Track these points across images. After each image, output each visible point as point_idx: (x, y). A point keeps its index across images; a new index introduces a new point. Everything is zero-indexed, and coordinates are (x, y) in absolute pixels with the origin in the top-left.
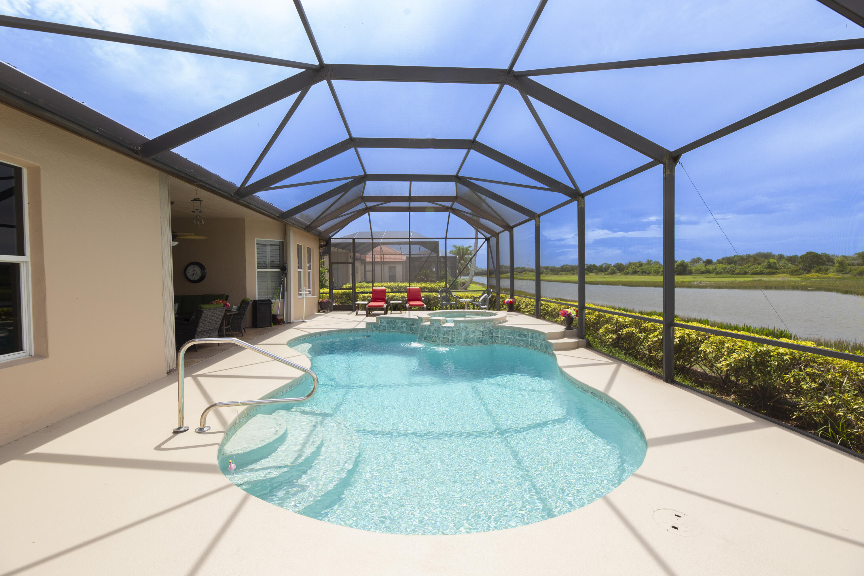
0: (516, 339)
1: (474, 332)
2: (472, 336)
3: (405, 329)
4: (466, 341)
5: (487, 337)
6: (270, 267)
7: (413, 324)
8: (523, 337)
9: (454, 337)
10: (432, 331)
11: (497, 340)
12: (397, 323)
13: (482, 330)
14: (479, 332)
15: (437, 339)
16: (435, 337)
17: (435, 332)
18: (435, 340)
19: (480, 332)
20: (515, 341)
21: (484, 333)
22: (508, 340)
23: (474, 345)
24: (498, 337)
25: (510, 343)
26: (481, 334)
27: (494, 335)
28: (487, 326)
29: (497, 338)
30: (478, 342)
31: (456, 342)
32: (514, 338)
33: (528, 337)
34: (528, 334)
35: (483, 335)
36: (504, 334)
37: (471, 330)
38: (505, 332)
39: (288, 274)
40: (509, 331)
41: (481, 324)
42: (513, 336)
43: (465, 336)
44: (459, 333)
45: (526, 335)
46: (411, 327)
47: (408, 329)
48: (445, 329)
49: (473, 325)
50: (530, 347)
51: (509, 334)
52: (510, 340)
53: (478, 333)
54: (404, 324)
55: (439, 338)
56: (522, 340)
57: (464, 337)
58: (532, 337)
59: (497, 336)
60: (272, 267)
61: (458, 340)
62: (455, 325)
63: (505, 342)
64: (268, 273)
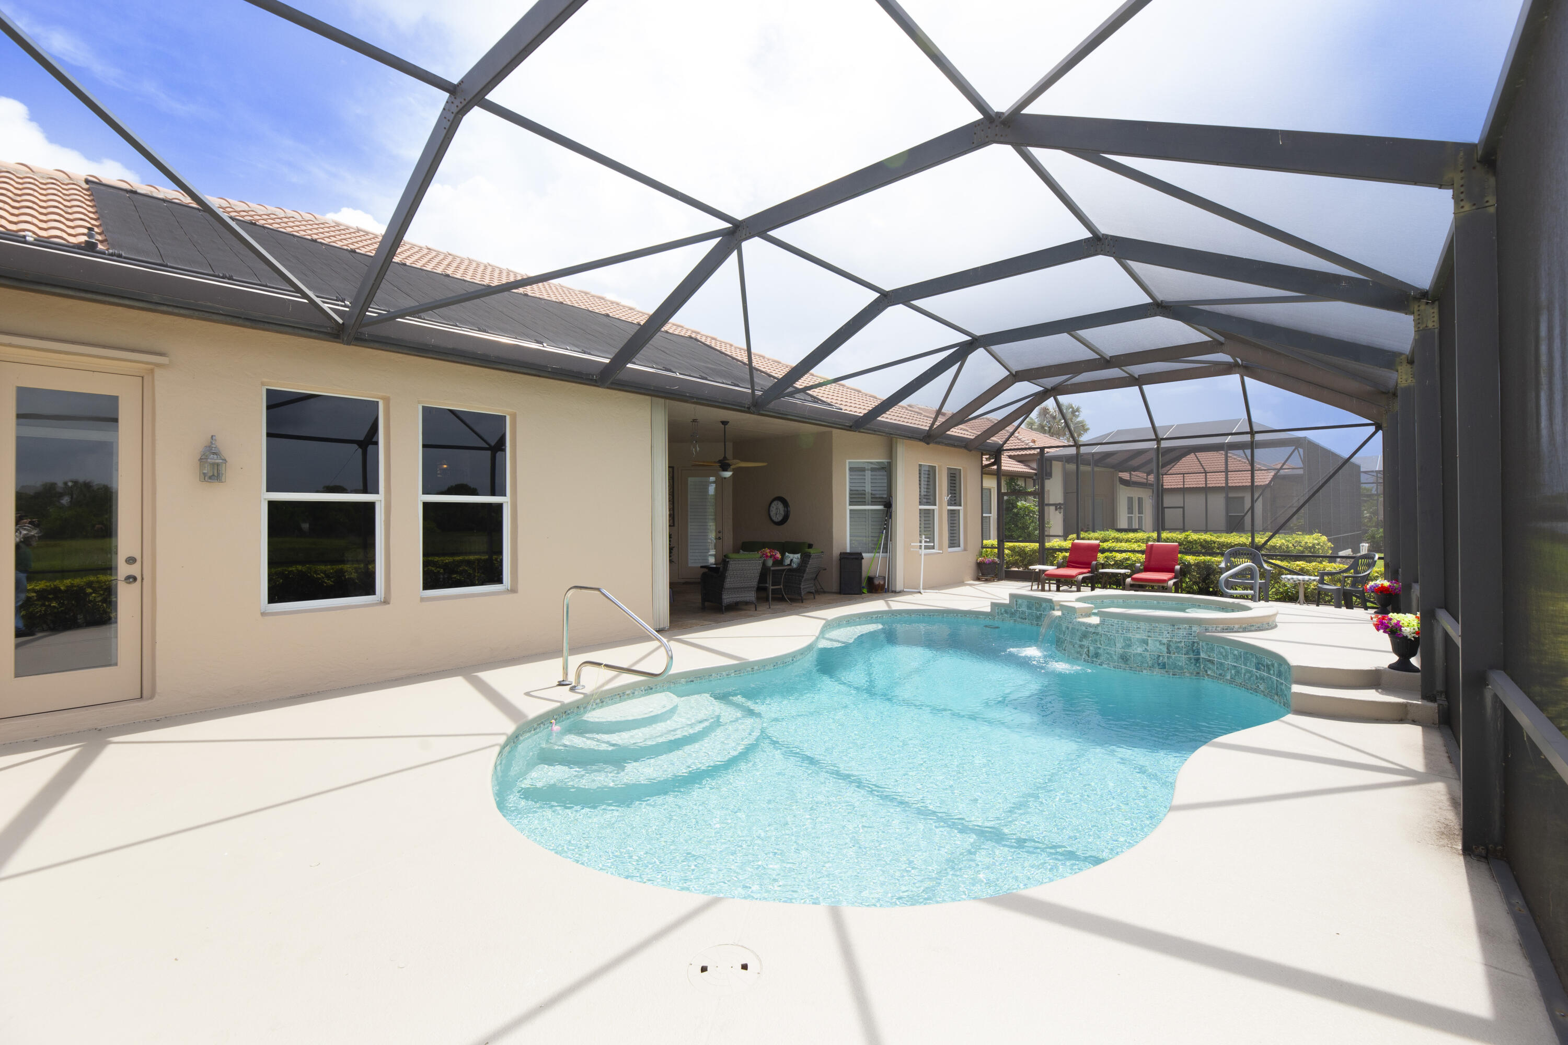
0: (1250, 672)
1: (1145, 642)
2: (1139, 650)
4: (1124, 658)
5: (1182, 659)
6: (870, 502)
8: (1264, 671)
9: (1099, 646)
10: (1064, 629)
11: (1210, 668)
13: (1165, 641)
14: (1158, 644)
15: (1070, 646)
16: (1068, 642)
17: (1067, 631)
18: (1067, 648)
19: (1161, 643)
20: (1250, 678)
21: (1172, 649)
22: (1233, 672)
23: (1145, 671)
24: (1212, 662)
25: (1238, 680)
26: (1164, 649)
27: (1203, 655)
28: (1182, 632)
29: (1210, 666)
30: (1156, 665)
31: (1103, 658)
32: (1247, 671)
33: (1272, 672)
34: (1273, 666)
35: (1169, 652)
36: (1226, 657)
37: (1138, 636)
38: (1226, 652)
39: (893, 516)
40: (1236, 652)
41: (1162, 625)
42: (1245, 665)
43: (1123, 648)
44: (1111, 641)
45: (1268, 668)
48: (1084, 628)
49: (1143, 625)
50: (1276, 697)
51: (1237, 658)
52: (1238, 672)
53: (1153, 646)
55: (1073, 646)
56: (1262, 679)
57: (1121, 651)
58: (1280, 674)
59: (1209, 661)
60: (873, 503)
61: (1108, 653)
62: (1102, 622)
63: (1229, 677)
64: (867, 513)
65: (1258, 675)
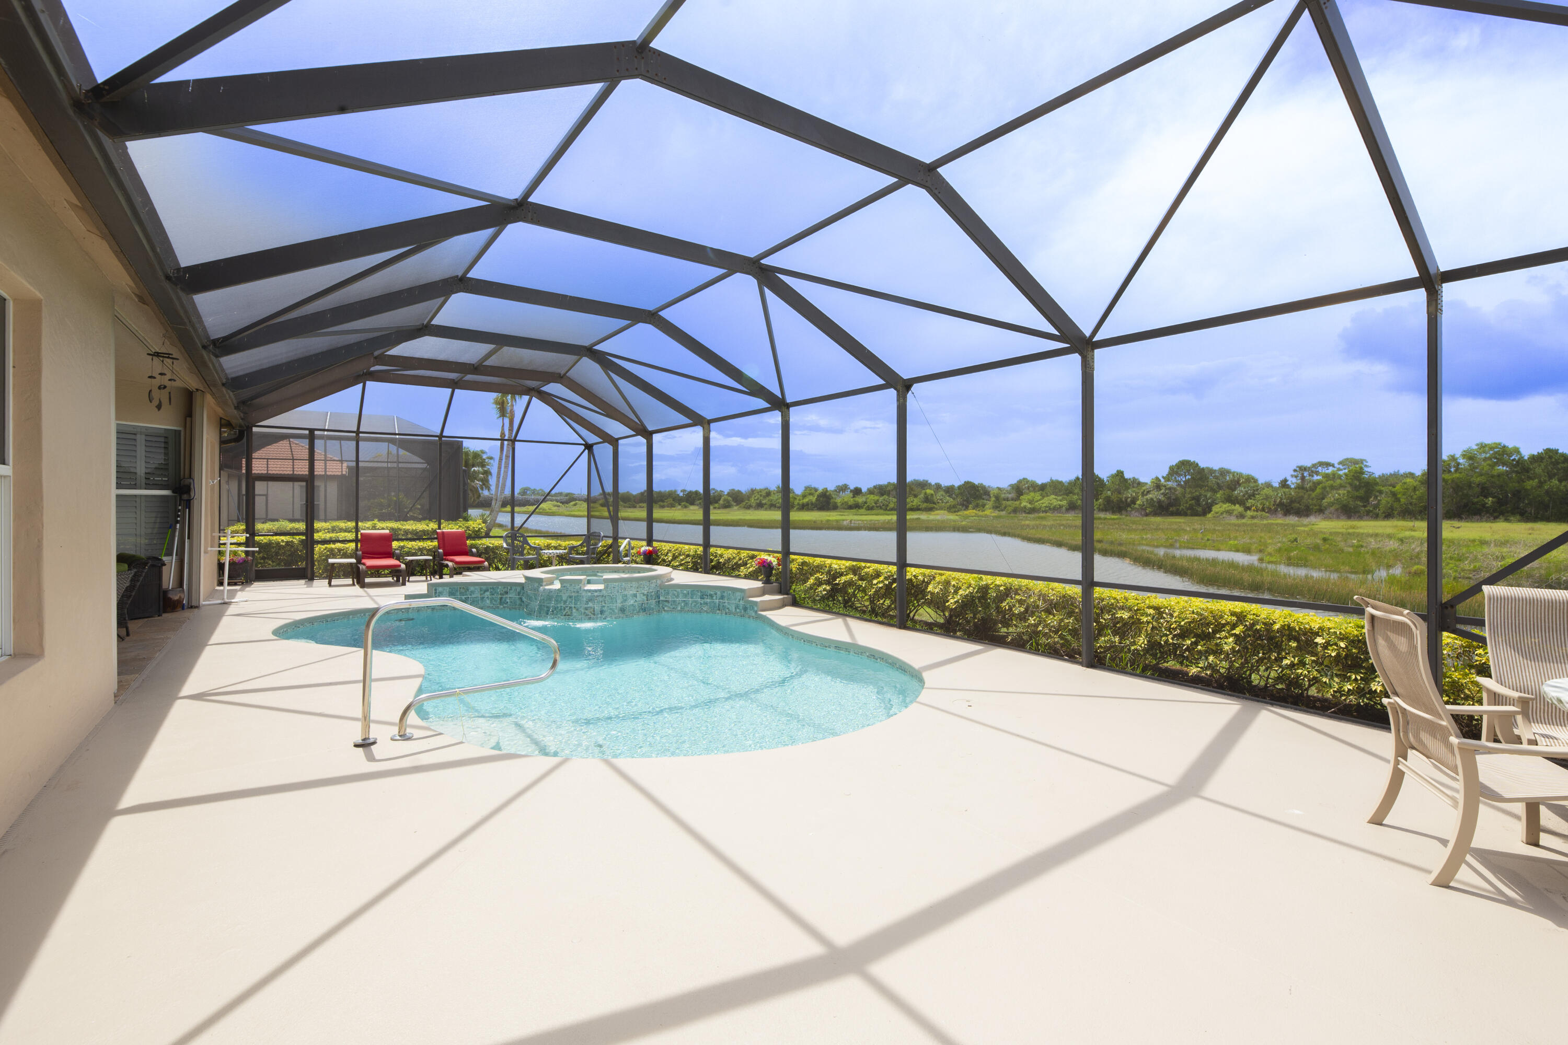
0: (696, 602)
1: (635, 596)
2: (632, 602)
3: (488, 602)
4: (622, 610)
5: (653, 602)
6: (143, 484)
7: (507, 593)
8: (707, 598)
9: (604, 605)
10: (564, 598)
11: (666, 606)
12: (472, 592)
13: (646, 592)
14: (642, 595)
15: (574, 610)
16: (570, 608)
17: (569, 600)
18: (569, 613)
19: (644, 595)
20: (695, 606)
21: (649, 597)
22: (683, 604)
23: (635, 616)
24: (667, 601)
25: (686, 609)
26: (645, 598)
27: (662, 598)
28: (653, 585)
29: (667, 604)
30: (641, 610)
31: (607, 613)
32: (693, 602)
33: (714, 598)
34: (716, 594)
35: (647, 600)
36: (678, 596)
37: (631, 592)
38: (678, 593)
39: (195, 503)
40: (685, 592)
41: (644, 582)
42: (692, 598)
43: (622, 603)
44: (613, 599)
45: (711, 596)
46: (501, 599)
47: (495, 601)
48: (590, 594)
49: (634, 584)
50: (718, 611)
51: (685, 596)
52: (686, 604)
53: (640, 598)
54: (488, 593)
55: (577, 610)
56: (706, 604)
57: (619, 605)
58: (722, 597)
59: (666, 601)
60: (148, 486)
61: (610, 609)
62: (606, 587)
63: (679, 608)
64: (138, 500)
65: (702, 602)
